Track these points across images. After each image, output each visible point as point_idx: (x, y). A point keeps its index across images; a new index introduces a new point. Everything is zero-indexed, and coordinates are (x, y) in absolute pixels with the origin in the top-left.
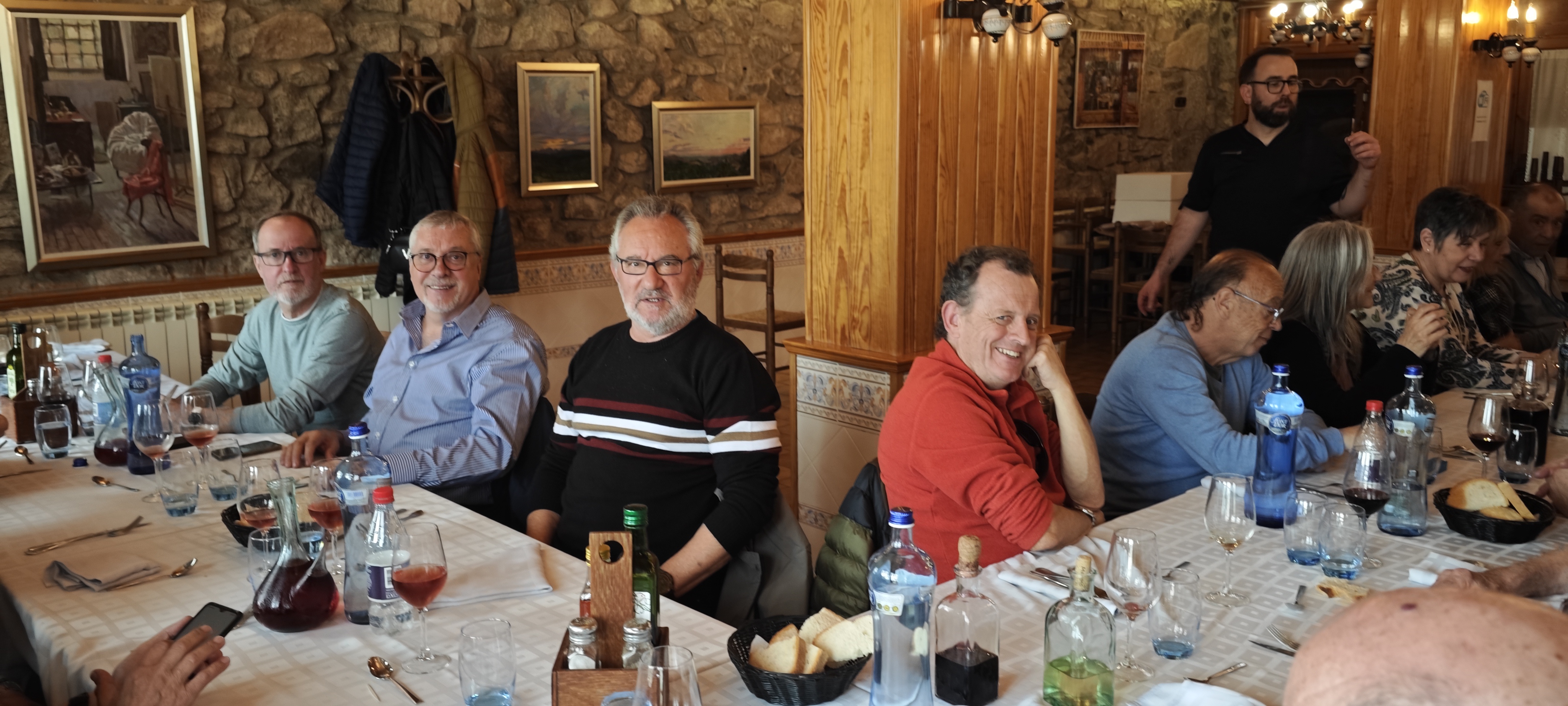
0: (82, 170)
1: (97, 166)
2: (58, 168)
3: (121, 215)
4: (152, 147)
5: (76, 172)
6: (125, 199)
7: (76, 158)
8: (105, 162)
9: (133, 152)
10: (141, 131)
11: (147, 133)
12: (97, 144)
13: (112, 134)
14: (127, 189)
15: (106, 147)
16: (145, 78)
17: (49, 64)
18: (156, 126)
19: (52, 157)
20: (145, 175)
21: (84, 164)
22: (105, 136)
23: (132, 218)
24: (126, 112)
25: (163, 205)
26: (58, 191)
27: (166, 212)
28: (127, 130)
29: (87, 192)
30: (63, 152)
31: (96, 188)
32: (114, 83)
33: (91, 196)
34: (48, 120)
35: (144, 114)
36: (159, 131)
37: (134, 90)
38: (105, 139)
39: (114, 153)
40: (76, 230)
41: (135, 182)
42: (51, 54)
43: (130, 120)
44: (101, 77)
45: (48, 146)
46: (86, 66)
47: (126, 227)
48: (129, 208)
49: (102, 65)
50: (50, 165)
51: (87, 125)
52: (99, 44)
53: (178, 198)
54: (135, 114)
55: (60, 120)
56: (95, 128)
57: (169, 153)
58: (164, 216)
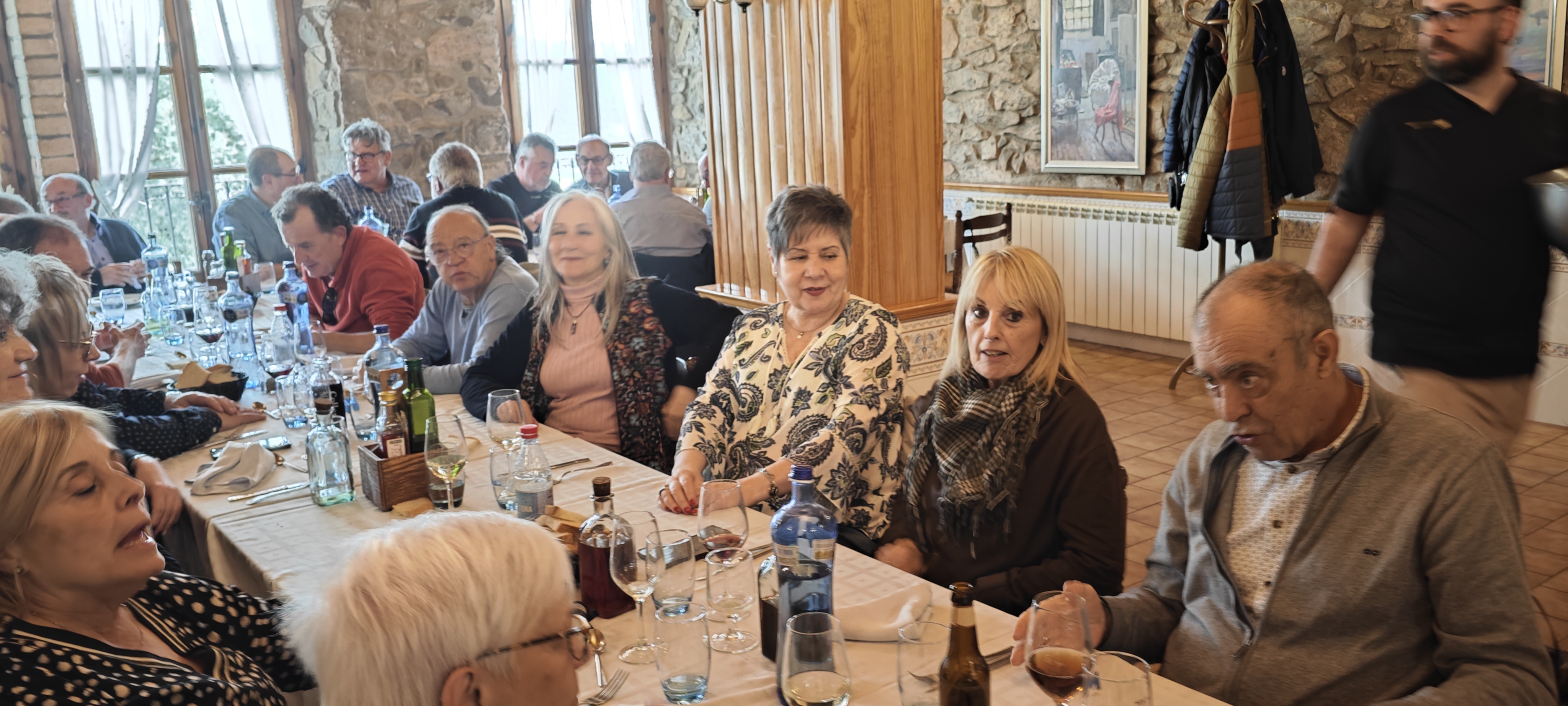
0: (1074, 103)
1: (1082, 100)
2: (1062, 101)
3: (1092, 137)
4: (1114, 86)
5: (1071, 105)
6: (1095, 125)
7: (1072, 94)
8: (1086, 97)
9: (1103, 90)
10: (1109, 74)
11: (1112, 75)
12: (1084, 84)
13: (1092, 77)
14: (1097, 118)
15: (1088, 86)
16: (1115, 32)
17: (1065, 28)
18: (1117, 70)
19: (1060, 93)
20: (1107, 108)
21: (1076, 99)
22: (1089, 76)
23: (1097, 140)
24: (1102, 59)
25: (1116, 131)
26: (1061, 117)
27: (1118, 137)
28: (1101, 74)
29: (1075, 119)
30: (1067, 89)
31: (1081, 116)
32: (1097, 38)
33: (1077, 122)
34: (1061, 67)
35: (1112, 61)
36: (1119, 74)
37: (1108, 42)
38: (1088, 81)
39: (1093, 90)
40: (1068, 146)
41: (1102, 114)
42: (1066, 20)
43: (1104, 66)
44: (1089, 34)
45: (1059, 85)
46: (1083, 27)
47: (1093, 145)
48: (1097, 132)
49: (1092, 26)
50: (1059, 98)
51: (1080, 70)
52: (1092, 9)
53: (1125, 127)
54: (1106, 61)
55: (1067, 67)
56: (1084, 72)
57: (1123, 91)
58: (1116, 140)
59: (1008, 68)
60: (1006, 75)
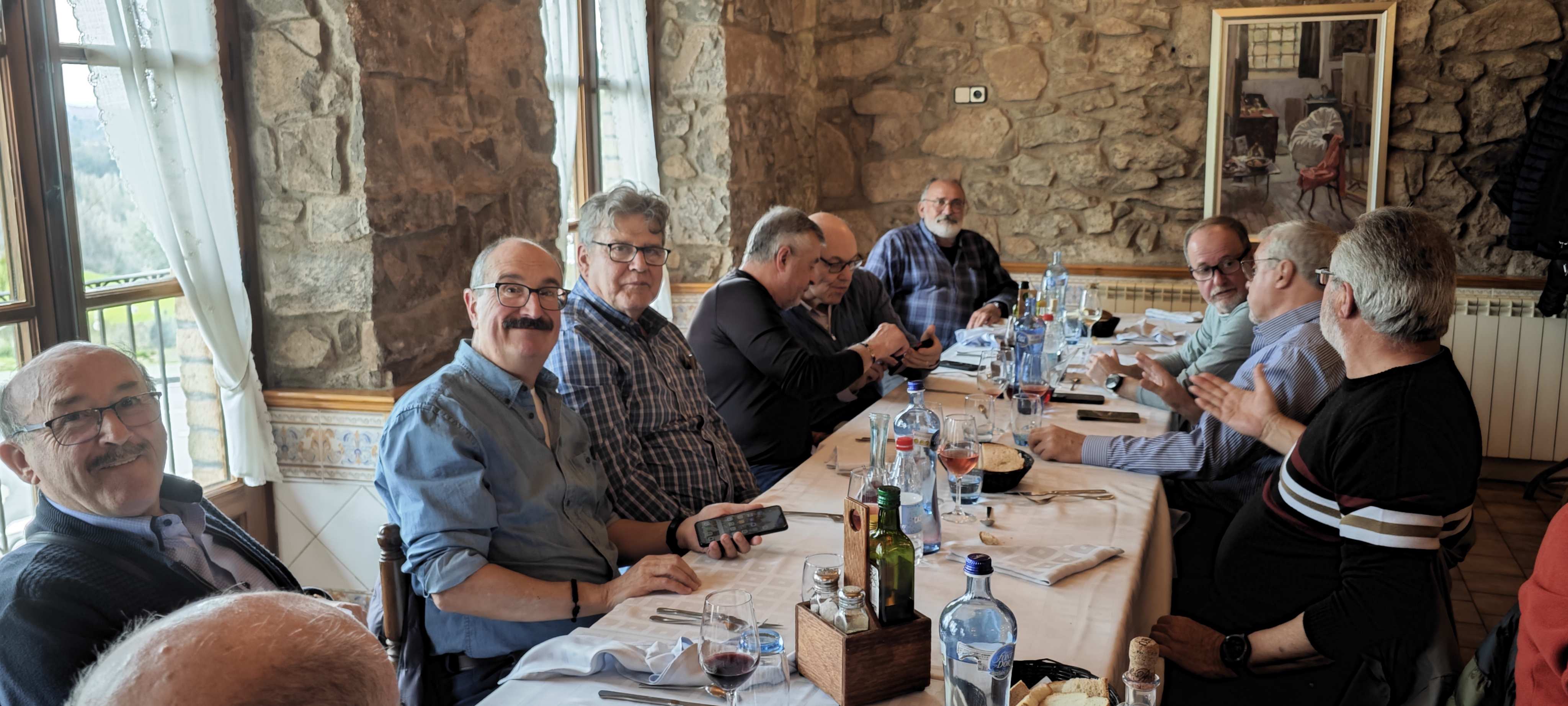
0: (1263, 161)
1: (1278, 158)
2: (1243, 158)
3: (1293, 204)
4: (1332, 142)
5: (1258, 164)
6: (1299, 190)
7: (1260, 150)
8: (1286, 154)
9: (1313, 146)
10: (1324, 126)
11: (1330, 128)
12: (1282, 137)
13: (1296, 129)
14: (1302, 181)
15: (1289, 141)
16: (1336, 75)
17: (1251, 65)
18: (1340, 121)
19: (1240, 148)
20: (1321, 168)
21: (1266, 156)
22: (1290, 129)
23: (1302, 208)
24: (1313, 107)
25: (1334, 197)
26: (1239, 179)
27: (1336, 205)
28: (1311, 125)
29: (1265, 182)
30: (1250, 144)
31: (1274, 178)
32: (1306, 81)
33: (1268, 185)
34: (1242, 116)
35: (1330, 110)
36: (1342, 126)
37: (1324, 86)
38: (1289, 133)
39: (1296, 146)
40: (1250, 216)
41: (1311, 174)
42: (1254, 56)
43: (1315, 115)
44: (1295, 75)
45: (1238, 139)
46: (1283, 66)
48: (1301, 198)
49: (1297, 64)
50: (1237, 155)
51: (1275, 120)
52: (1298, 44)
53: (1350, 192)
54: (1321, 109)
55: (1252, 115)
56: (1282, 123)
57: (1348, 147)
58: (1333, 209)
59: (1139, 115)
60: (1135, 124)
